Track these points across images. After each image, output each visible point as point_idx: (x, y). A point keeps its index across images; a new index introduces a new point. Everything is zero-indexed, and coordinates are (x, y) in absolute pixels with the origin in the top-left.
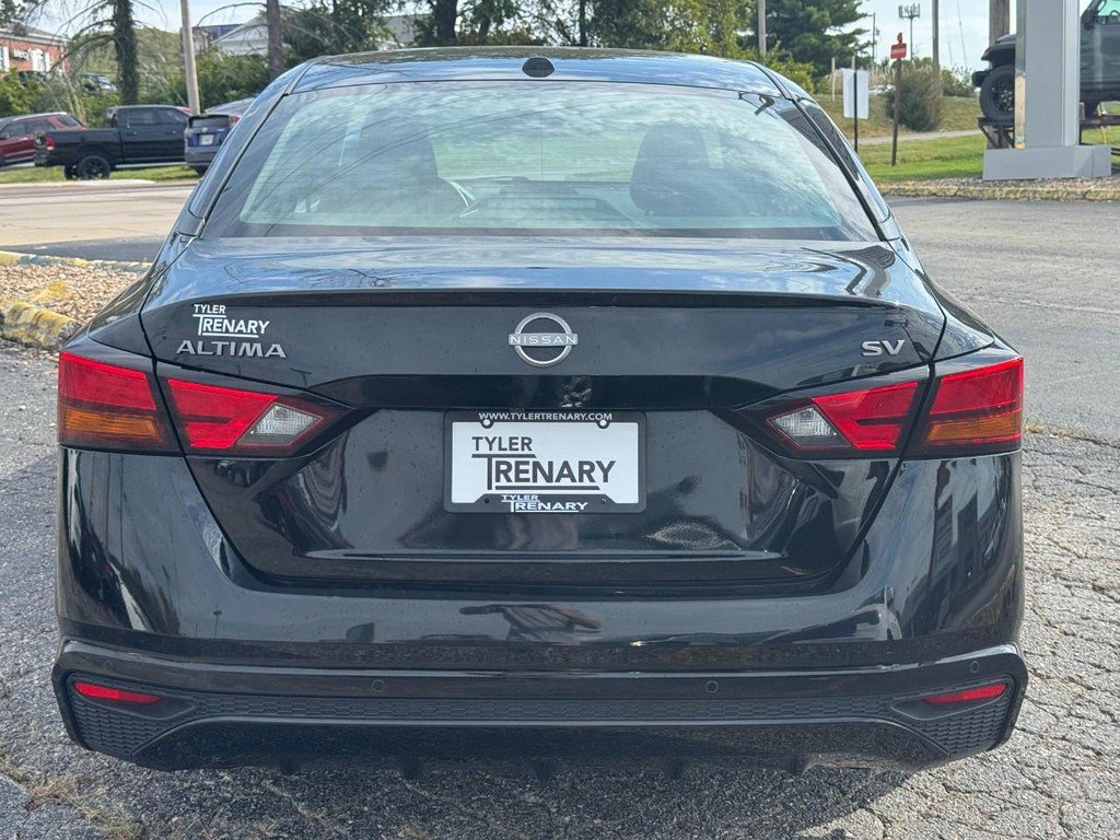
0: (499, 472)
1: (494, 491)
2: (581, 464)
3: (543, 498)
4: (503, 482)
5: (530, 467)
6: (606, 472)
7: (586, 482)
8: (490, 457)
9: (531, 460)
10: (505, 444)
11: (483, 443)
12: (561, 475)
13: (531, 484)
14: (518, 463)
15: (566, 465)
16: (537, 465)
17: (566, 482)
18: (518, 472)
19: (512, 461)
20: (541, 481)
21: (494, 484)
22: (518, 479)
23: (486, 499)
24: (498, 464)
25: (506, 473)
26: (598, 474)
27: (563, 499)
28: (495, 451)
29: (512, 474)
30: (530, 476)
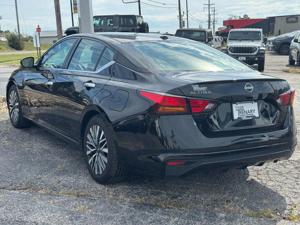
0: (240, 113)
1: (239, 116)
2: (251, 110)
3: (247, 117)
4: (241, 115)
5: (244, 111)
6: (254, 111)
7: (252, 114)
8: (238, 110)
9: (244, 110)
10: (240, 108)
11: (237, 107)
12: (248, 113)
13: (244, 114)
14: (242, 111)
15: (248, 110)
16: (245, 111)
17: (249, 114)
18: (242, 112)
19: (241, 110)
20: (246, 114)
21: (239, 115)
22: (242, 114)
23: (239, 118)
24: (240, 111)
26: (253, 112)
27: (249, 117)
28: (239, 109)
29: (241, 113)
30: (244, 113)
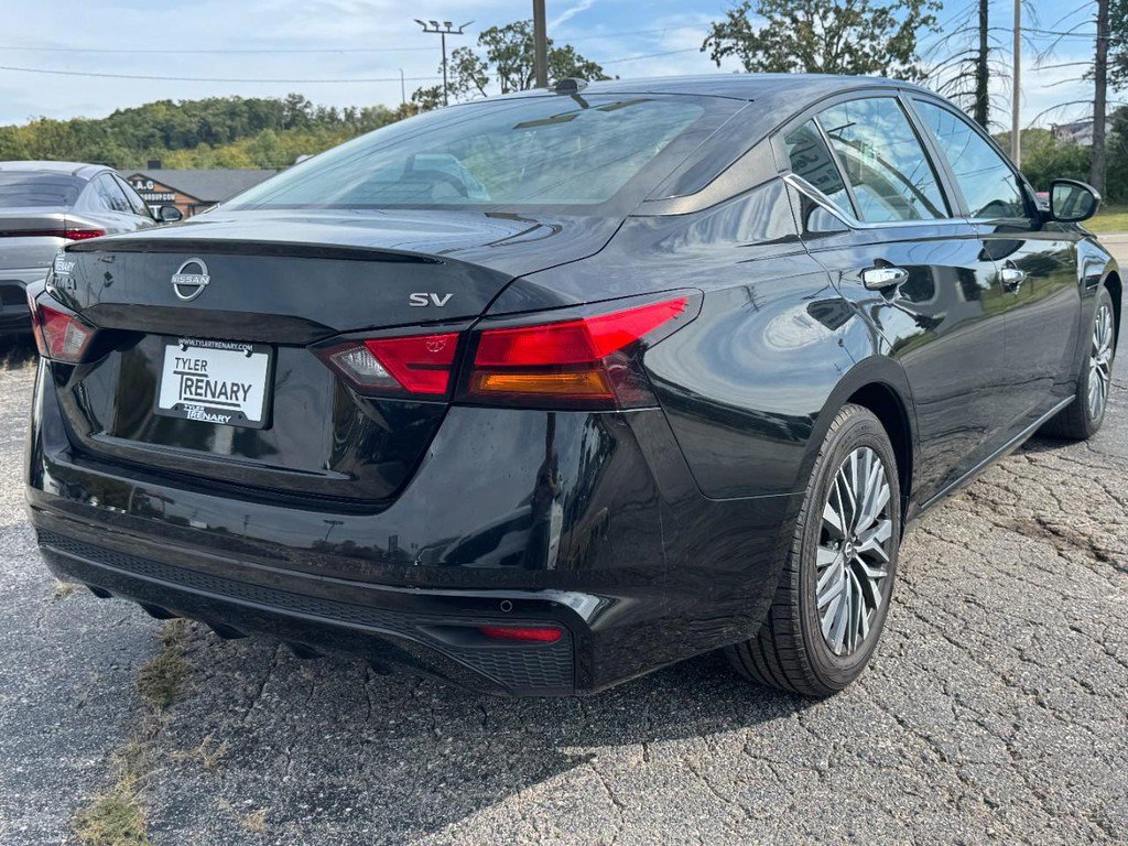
0: (187, 386)
1: (182, 402)
2: (233, 384)
3: (207, 410)
4: (188, 396)
5: (203, 385)
6: (245, 392)
7: (234, 401)
8: (182, 374)
9: (205, 379)
10: (192, 366)
11: (181, 361)
12: (221, 393)
13: (203, 398)
14: (198, 381)
15: (224, 384)
16: (208, 383)
17: (222, 398)
18: (197, 387)
19: (194, 378)
20: (209, 397)
21: (183, 396)
22: (197, 394)
23: (177, 407)
24: (187, 380)
25: (190, 387)
26: (241, 394)
27: (218, 412)
28: (186, 369)
29: (193, 389)
30: (203, 391)
